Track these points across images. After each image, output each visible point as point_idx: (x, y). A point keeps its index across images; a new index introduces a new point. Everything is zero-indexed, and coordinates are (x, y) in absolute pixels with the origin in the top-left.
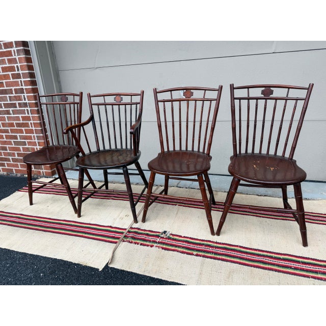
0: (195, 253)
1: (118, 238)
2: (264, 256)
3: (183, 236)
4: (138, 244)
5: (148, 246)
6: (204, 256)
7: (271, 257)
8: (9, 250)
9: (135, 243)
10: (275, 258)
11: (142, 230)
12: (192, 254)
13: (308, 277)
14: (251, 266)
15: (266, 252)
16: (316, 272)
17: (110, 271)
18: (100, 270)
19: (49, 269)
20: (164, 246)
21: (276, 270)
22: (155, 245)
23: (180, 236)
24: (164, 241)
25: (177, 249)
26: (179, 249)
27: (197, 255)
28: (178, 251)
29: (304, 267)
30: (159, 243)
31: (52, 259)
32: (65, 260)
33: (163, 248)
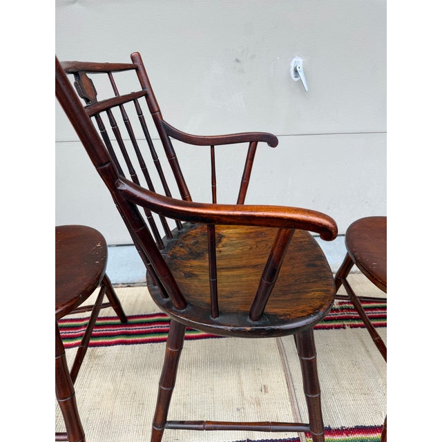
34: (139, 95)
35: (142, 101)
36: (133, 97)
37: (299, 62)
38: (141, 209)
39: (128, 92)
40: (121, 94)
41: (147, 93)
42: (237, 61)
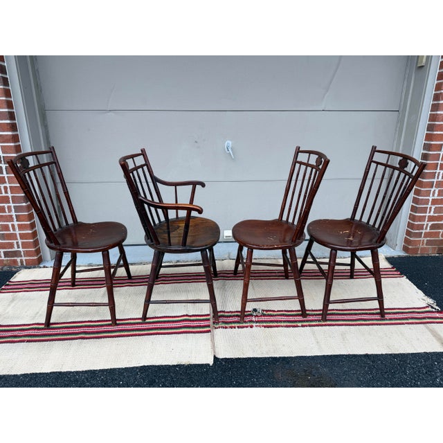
0: (300, 324)
1: (209, 326)
2: (360, 314)
3: (276, 310)
4: (235, 328)
5: (247, 327)
6: (310, 326)
7: (366, 314)
8: (60, 373)
9: (231, 327)
10: (370, 314)
11: (228, 312)
12: (297, 326)
13: (403, 324)
14: (356, 325)
15: (359, 310)
16: (406, 319)
17: (224, 363)
18: (211, 364)
19: (144, 380)
20: (265, 324)
21: (377, 324)
22: (254, 324)
23: (274, 311)
24: (261, 319)
25: (279, 324)
26: (282, 324)
27: (303, 326)
28: (282, 326)
29: (396, 316)
30: (257, 322)
31: (137, 368)
32: (157, 365)
33: (265, 327)
34: (144, 165)
35: (145, 168)
36: (142, 166)
37: (229, 143)
38: (146, 206)
39: (140, 164)
40: (137, 165)
41: (147, 164)
42: (196, 142)
